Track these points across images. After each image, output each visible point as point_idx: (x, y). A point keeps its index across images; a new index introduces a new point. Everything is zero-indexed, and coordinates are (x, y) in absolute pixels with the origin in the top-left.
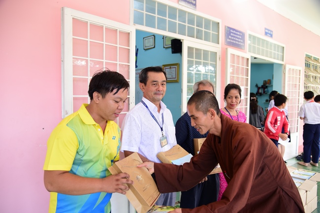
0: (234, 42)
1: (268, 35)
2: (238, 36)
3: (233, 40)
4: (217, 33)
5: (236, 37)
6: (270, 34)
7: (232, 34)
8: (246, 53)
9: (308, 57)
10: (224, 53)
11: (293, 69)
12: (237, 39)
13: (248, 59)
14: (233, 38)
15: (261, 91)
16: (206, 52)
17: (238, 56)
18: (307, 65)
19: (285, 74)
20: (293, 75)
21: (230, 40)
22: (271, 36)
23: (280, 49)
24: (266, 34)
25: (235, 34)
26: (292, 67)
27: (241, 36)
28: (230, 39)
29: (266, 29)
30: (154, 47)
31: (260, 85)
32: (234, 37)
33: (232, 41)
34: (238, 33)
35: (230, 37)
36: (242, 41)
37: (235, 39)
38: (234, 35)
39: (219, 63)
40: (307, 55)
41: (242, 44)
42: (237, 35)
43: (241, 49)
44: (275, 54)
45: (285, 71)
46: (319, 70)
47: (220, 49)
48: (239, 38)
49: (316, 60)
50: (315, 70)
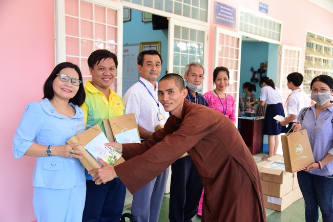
0: (224, 19)
1: (263, 10)
2: (228, 13)
3: (223, 17)
4: (205, 10)
5: (227, 14)
6: (265, 9)
7: (221, 11)
8: (236, 32)
9: (311, 36)
10: (213, 32)
11: (291, 51)
12: (227, 16)
13: (239, 39)
14: (222, 15)
15: (257, 76)
16: (193, 31)
17: (228, 36)
18: (309, 45)
19: (281, 55)
20: (290, 56)
21: (219, 18)
22: (267, 11)
23: (276, 26)
24: (261, 9)
25: (225, 10)
26: (290, 48)
27: (232, 12)
28: (219, 16)
29: (260, 3)
30: (130, 20)
31: (256, 69)
32: (224, 14)
33: (221, 19)
34: (229, 9)
35: (219, 14)
36: (232, 18)
37: (225, 16)
38: (224, 12)
39: (207, 43)
40: (308, 33)
41: (232, 22)
42: (227, 11)
43: (232, 27)
44: (270, 32)
45: (281, 52)
46: (323, 51)
47: (209, 28)
48: (229, 15)
49: (321, 38)
50: (320, 51)
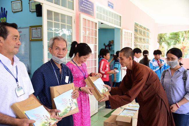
0: (86, 10)
1: (110, 6)
2: (89, 5)
3: (85, 8)
4: (72, 1)
5: (87, 6)
6: (112, 6)
7: (84, 3)
8: (95, 19)
9: (136, 25)
10: (78, 18)
11: (127, 33)
12: (87, 7)
13: (96, 23)
14: (84, 6)
15: (107, 48)
16: (63, 15)
17: (89, 21)
18: (136, 30)
19: (122, 35)
20: (127, 36)
21: (82, 8)
22: (113, 7)
23: (119, 18)
24: (109, 5)
25: (86, 3)
26: (127, 31)
27: (91, 5)
28: (82, 7)
29: (108, 2)
30: (22, 11)
31: (107, 44)
32: (86, 5)
33: (84, 9)
34: (89, 3)
35: (82, 5)
36: (91, 9)
38: (85, 4)
39: (74, 25)
40: (135, 23)
41: (92, 12)
42: (88, 4)
43: (91, 15)
44: (115, 21)
45: (122, 33)
46: (143, 34)
47: (75, 14)
48: (89, 7)
49: (141, 27)
50: (141, 33)
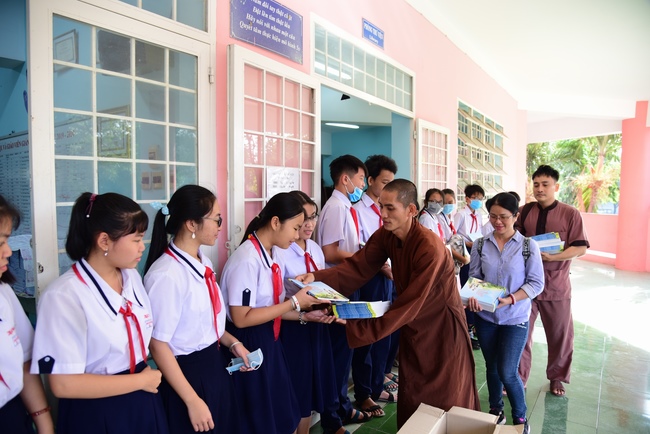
0: (268, 36)
2: (281, 22)
3: (261, 28)
5: (273, 23)
6: (377, 38)
7: (257, 10)
9: (463, 111)
11: (433, 132)
12: (274, 28)
13: (312, 90)
19: (416, 141)
20: (433, 143)
21: (249, 27)
23: (404, 82)
24: (366, 34)
25: (268, 12)
26: (431, 126)
27: (289, 23)
28: (248, 22)
29: (365, 22)
32: (266, 20)
34: (281, 13)
36: (292, 37)
37: (268, 25)
38: (264, 14)
40: (461, 105)
41: (293, 46)
42: (276, 15)
43: (291, 60)
45: (417, 134)
46: (483, 139)
47: (213, 48)
48: (283, 28)
49: (478, 117)
50: (478, 138)
